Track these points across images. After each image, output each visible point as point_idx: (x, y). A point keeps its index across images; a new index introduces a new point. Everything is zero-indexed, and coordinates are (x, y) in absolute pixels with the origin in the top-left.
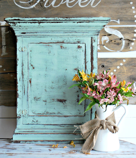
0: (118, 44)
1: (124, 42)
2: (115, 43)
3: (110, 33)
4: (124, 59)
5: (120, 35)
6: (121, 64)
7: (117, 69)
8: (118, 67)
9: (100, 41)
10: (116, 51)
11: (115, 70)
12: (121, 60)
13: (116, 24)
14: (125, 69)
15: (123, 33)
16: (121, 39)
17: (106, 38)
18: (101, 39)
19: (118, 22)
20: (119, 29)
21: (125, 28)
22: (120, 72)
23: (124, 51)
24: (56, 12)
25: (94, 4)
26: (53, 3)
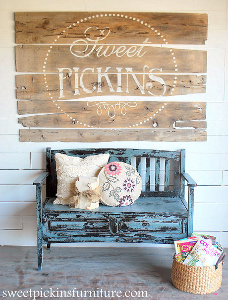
0: (160, 89)
1: (165, 88)
2: (158, 89)
3: (154, 80)
4: (166, 102)
5: (162, 82)
6: (163, 107)
7: (159, 111)
8: (160, 110)
9: (145, 87)
10: (159, 95)
11: (157, 112)
12: (162, 103)
13: (159, 71)
14: (166, 111)
15: (165, 80)
16: (163, 85)
17: (150, 84)
18: (145, 85)
19: (161, 70)
20: (162, 76)
21: (167, 75)
22: (161, 114)
23: (165, 95)
24: (107, 61)
25: (140, 54)
26: (104, 53)
